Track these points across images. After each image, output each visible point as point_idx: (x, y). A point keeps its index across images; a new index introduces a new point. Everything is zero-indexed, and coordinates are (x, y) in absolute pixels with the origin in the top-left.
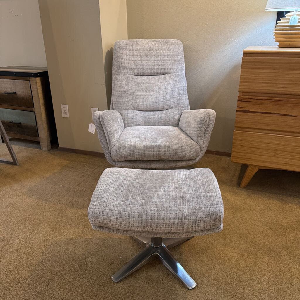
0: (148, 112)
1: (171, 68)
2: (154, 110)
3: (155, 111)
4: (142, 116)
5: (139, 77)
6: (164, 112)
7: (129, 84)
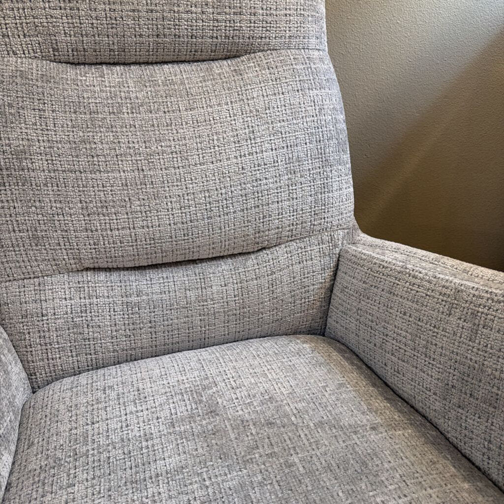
0: (165, 273)
1: (269, 19)
2: (195, 258)
3: (201, 260)
4: (134, 299)
5: (89, 76)
6: (251, 261)
7: (31, 116)
